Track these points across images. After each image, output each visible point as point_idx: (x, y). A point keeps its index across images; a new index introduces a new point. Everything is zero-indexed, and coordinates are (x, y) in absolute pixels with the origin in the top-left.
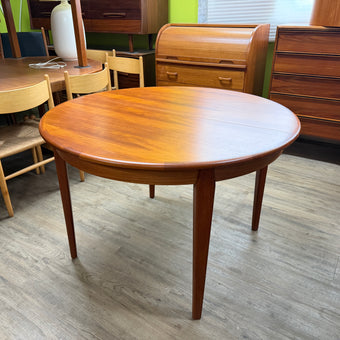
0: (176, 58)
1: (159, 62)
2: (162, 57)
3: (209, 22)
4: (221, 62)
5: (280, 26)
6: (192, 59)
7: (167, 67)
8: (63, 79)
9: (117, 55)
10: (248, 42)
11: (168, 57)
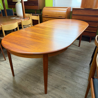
0: (48, 16)
1: (43, 17)
2: (44, 15)
3: (56, 6)
4: (59, 17)
5: (73, 8)
6: (52, 16)
7: (45, 18)
8: (21, 22)
9: (32, 15)
10: (65, 12)
11: (45, 16)
